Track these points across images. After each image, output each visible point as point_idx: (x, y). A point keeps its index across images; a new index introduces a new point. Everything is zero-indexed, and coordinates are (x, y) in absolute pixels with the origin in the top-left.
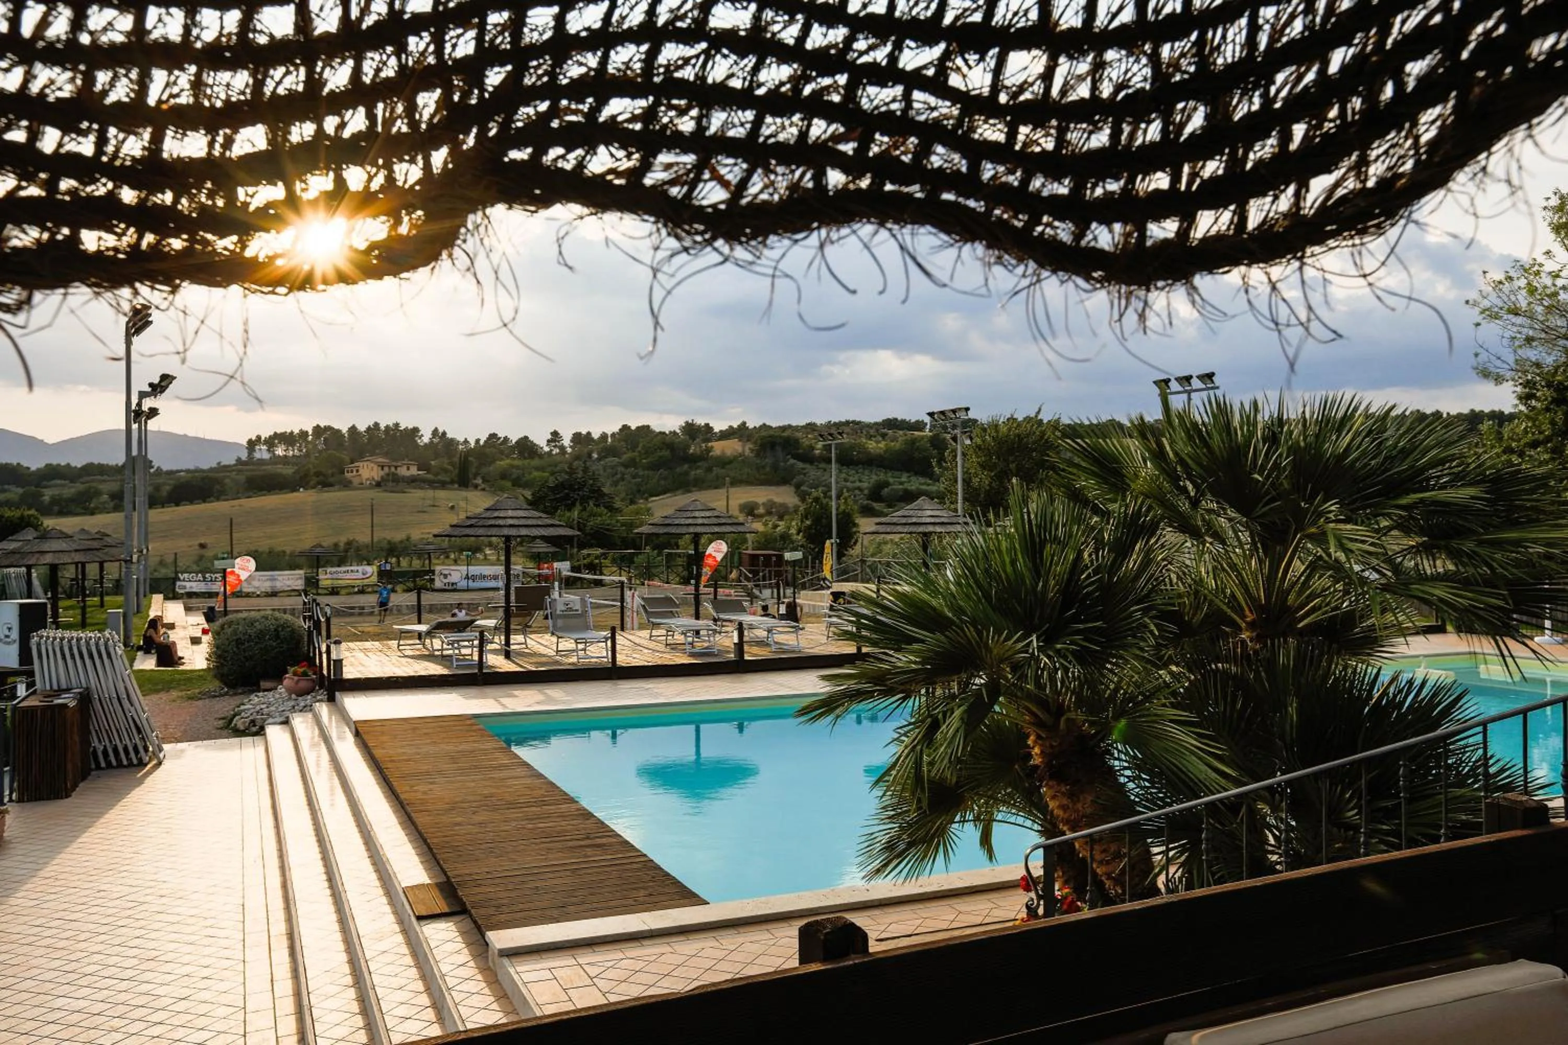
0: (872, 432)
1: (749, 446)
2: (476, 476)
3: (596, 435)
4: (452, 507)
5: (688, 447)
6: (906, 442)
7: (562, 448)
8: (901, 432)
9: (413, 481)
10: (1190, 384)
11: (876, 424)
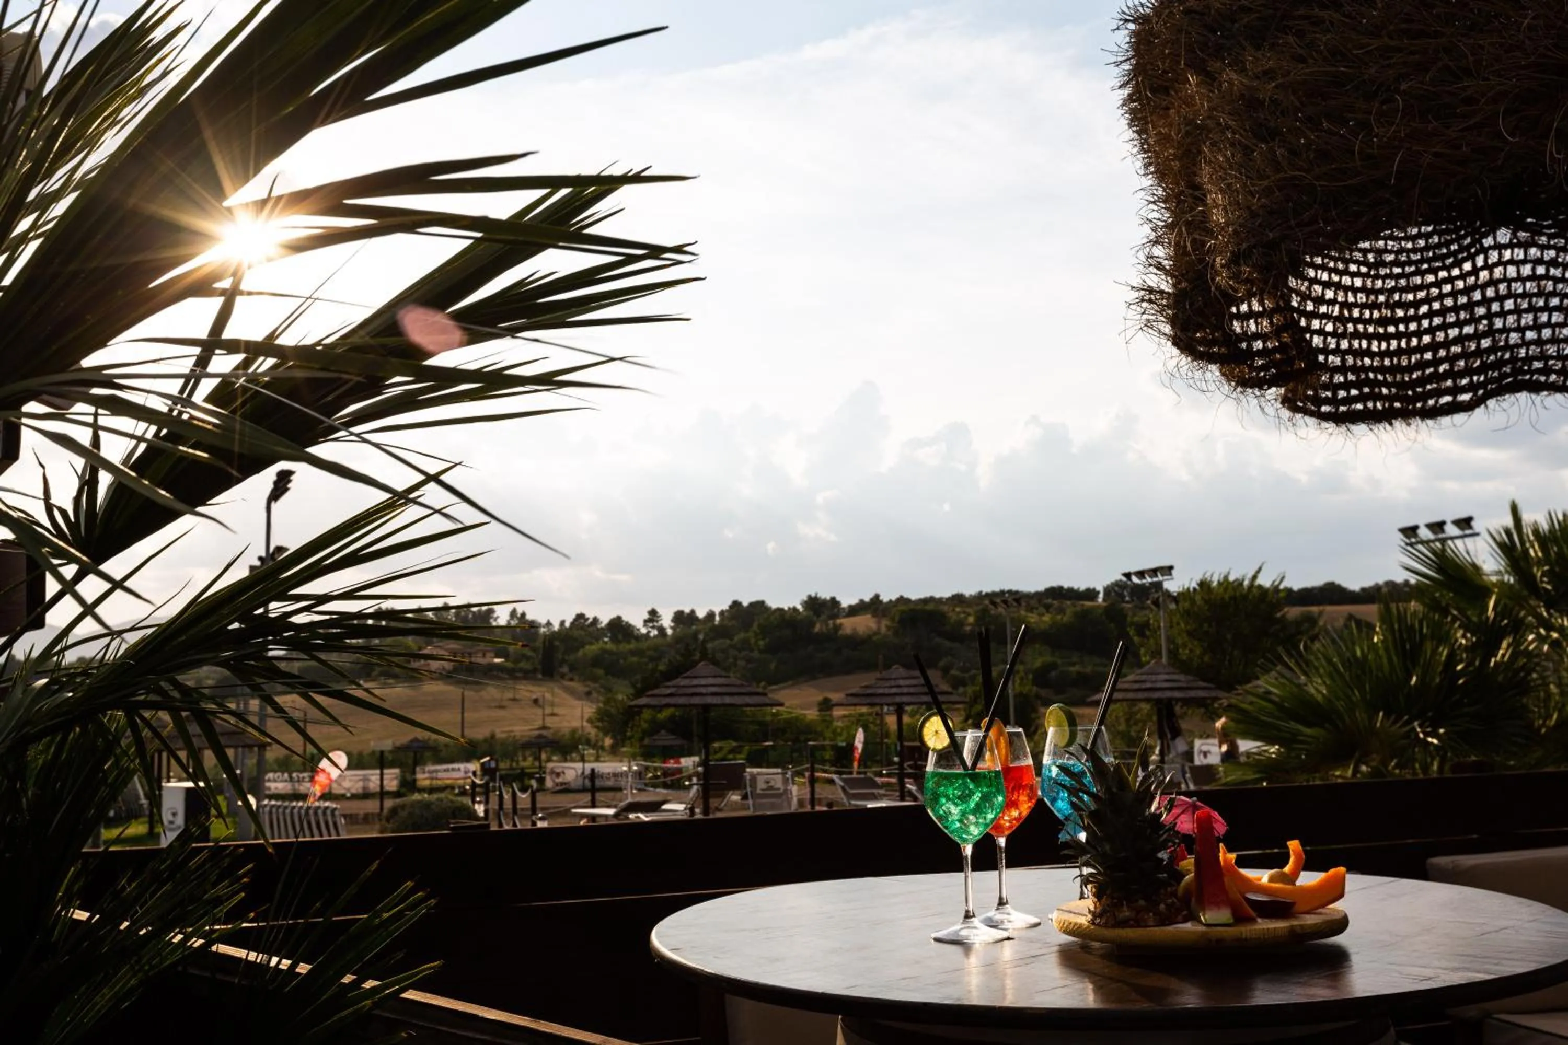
0: (1033, 603)
1: (885, 622)
2: (564, 661)
3: (701, 614)
4: (536, 701)
5: (812, 625)
6: (1076, 614)
7: (662, 630)
8: (1069, 603)
9: (491, 672)
10: (1443, 531)
11: (1037, 594)
